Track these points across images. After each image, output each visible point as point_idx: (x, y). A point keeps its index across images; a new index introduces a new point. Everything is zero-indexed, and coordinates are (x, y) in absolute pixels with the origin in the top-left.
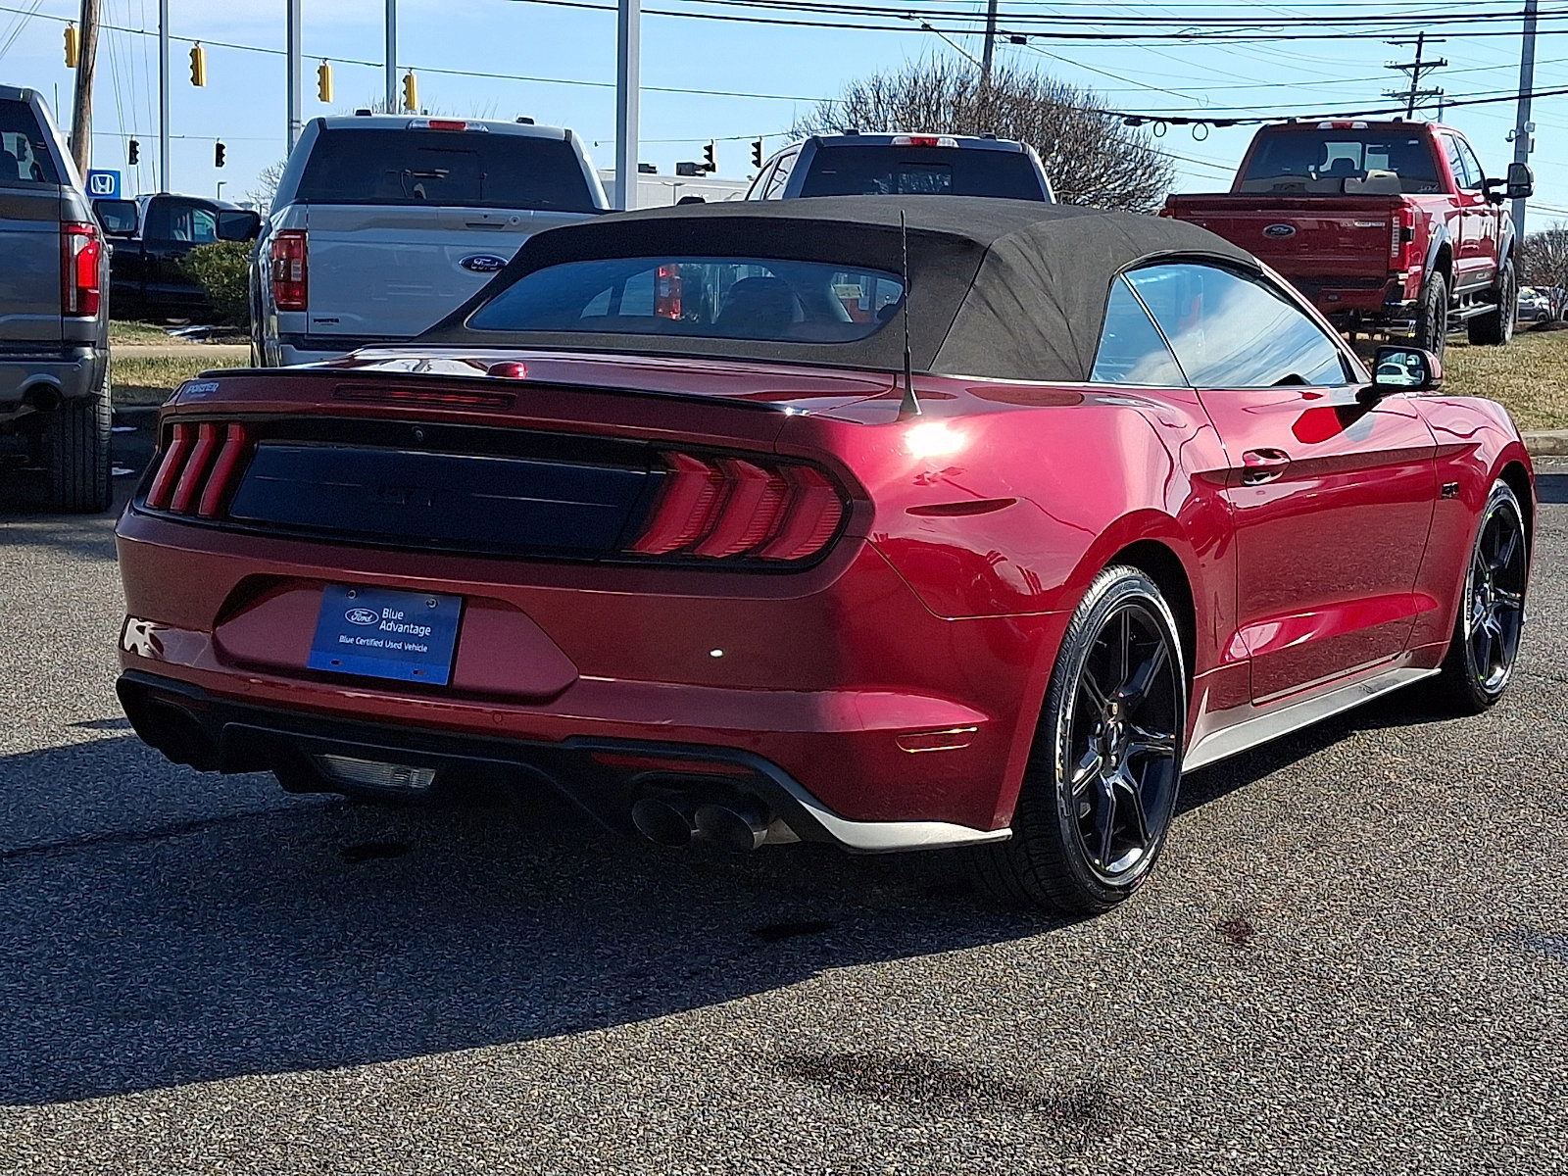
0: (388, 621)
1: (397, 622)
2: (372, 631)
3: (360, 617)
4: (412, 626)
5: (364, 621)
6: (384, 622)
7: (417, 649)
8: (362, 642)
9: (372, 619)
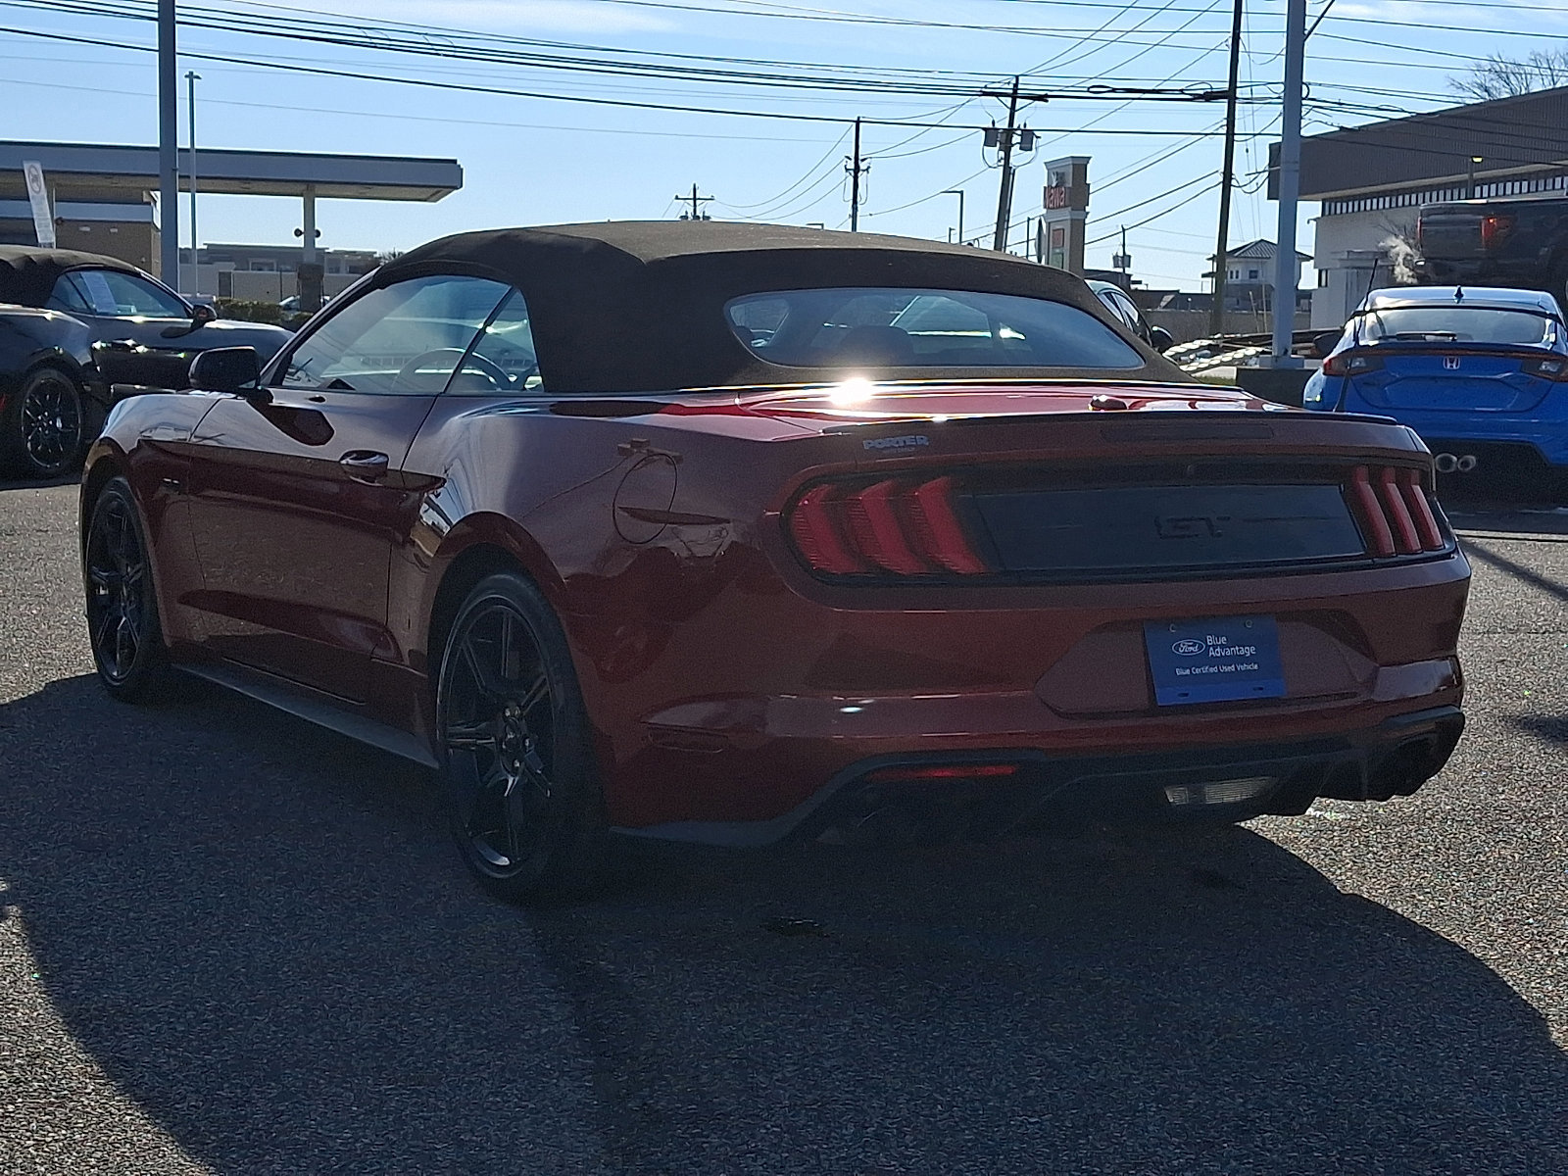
0: (1215, 647)
1: (1222, 646)
2: (1203, 658)
3: (1186, 648)
4: (1237, 648)
5: (1192, 652)
6: (1211, 649)
7: (1249, 667)
8: (1198, 671)
9: (1200, 648)
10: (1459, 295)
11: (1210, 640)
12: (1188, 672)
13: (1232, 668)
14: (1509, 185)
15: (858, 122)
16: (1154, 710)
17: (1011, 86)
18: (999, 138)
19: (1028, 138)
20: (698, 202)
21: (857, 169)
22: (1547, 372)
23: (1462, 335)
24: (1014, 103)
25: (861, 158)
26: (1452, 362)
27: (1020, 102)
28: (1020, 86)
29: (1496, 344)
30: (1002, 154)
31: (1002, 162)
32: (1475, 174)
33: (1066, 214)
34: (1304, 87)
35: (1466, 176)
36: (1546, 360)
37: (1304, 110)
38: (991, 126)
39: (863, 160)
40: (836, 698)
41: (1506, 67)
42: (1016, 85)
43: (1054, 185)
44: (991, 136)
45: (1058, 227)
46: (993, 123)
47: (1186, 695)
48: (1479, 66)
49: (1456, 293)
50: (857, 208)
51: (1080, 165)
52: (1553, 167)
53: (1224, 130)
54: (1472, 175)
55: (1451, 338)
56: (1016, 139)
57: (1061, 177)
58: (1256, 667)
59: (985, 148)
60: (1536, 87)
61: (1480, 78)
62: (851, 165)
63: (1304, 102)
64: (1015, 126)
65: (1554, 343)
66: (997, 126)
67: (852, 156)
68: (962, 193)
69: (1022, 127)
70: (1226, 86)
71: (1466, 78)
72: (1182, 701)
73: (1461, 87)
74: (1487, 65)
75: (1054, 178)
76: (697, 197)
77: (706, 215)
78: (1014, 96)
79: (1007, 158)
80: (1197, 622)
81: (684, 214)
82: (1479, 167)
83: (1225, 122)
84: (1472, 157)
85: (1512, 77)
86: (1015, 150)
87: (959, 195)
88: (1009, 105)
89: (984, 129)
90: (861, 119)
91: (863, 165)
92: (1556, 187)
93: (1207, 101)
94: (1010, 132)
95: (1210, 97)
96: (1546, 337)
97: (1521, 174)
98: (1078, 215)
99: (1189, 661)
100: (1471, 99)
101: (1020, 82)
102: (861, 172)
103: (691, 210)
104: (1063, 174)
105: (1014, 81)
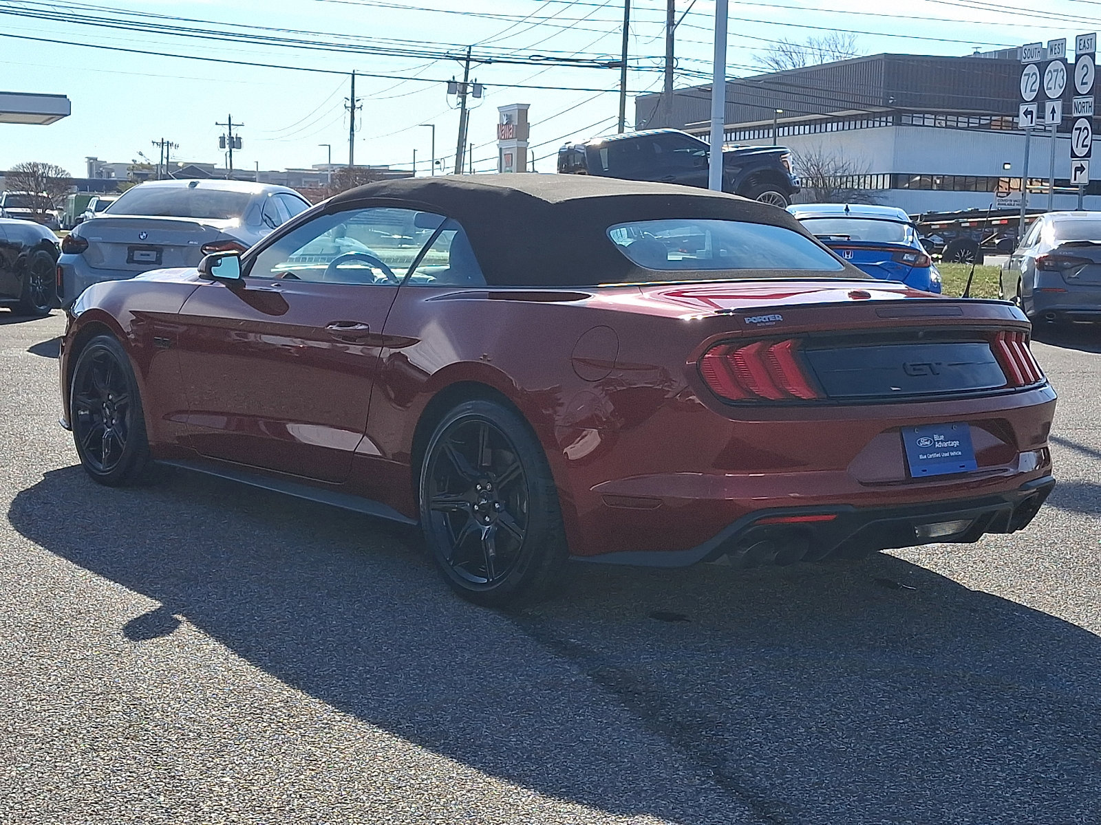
0: (938, 441)
1: (942, 441)
2: (933, 449)
3: (924, 442)
4: (950, 442)
5: (927, 445)
6: (937, 443)
7: (956, 454)
8: (930, 456)
9: (931, 442)
10: (847, 209)
11: (936, 437)
12: (925, 457)
13: (947, 454)
14: (797, 128)
15: (353, 75)
16: (909, 479)
17: (466, 53)
18: (458, 88)
19: (478, 89)
20: (232, 127)
21: (353, 107)
22: (908, 261)
23: (853, 236)
24: (468, 65)
25: (355, 99)
26: (848, 254)
27: (472, 64)
28: (472, 53)
29: (874, 243)
30: (460, 100)
31: (461, 105)
32: (778, 120)
33: (514, 144)
34: (675, 60)
35: (772, 121)
36: (907, 253)
37: (675, 76)
38: (452, 80)
39: (357, 101)
40: (727, 475)
41: (790, 47)
42: (469, 52)
43: (505, 123)
44: (452, 85)
45: (508, 152)
46: (454, 78)
47: (926, 471)
48: (772, 46)
49: (845, 208)
50: (353, 135)
51: (523, 110)
52: (826, 117)
53: (619, 88)
54: (775, 121)
55: (847, 238)
56: (470, 89)
57: (509, 118)
58: (960, 453)
59: (449, 95)
60: (810, 62)
61: (773, 54)
62: (349, 104)
63: (674, 71)
64: (469, 82)
65: (912, 242)
66: (456, 80)
67: (350, 98)
68: (433, 126)
69: (474, 82)
70: (620, 58)
71: (764, 55)
72: (925, 474)
73: (760, 60)
74: (777, 45)
75: (505, 118)
76: (232, 123)
77: (238, 136)
78: (468, 59)
79: (464, 103)
80: (929, 426)
81: (222, 136)
82: (782, 116)
83: (620, 83)
84: (776, 109)
85: (793, 54)
86: (469, 97)
87: (432, 127)
88: (465, 65)
89: (447, 82)
90: (356, 73)
91: (357, 104)
92: (828, 130)
93: (610, 68)
94: (465, 85)
95: (611, 65)
96: (906, 237)
97: (805, 121)
98: (522, 144)
99: (926, 450)
100: (770, 69)
101: (472, 50)
102: (356, 109)
103: (227, 133)
104: (511, 115)
105: (467, 49)
